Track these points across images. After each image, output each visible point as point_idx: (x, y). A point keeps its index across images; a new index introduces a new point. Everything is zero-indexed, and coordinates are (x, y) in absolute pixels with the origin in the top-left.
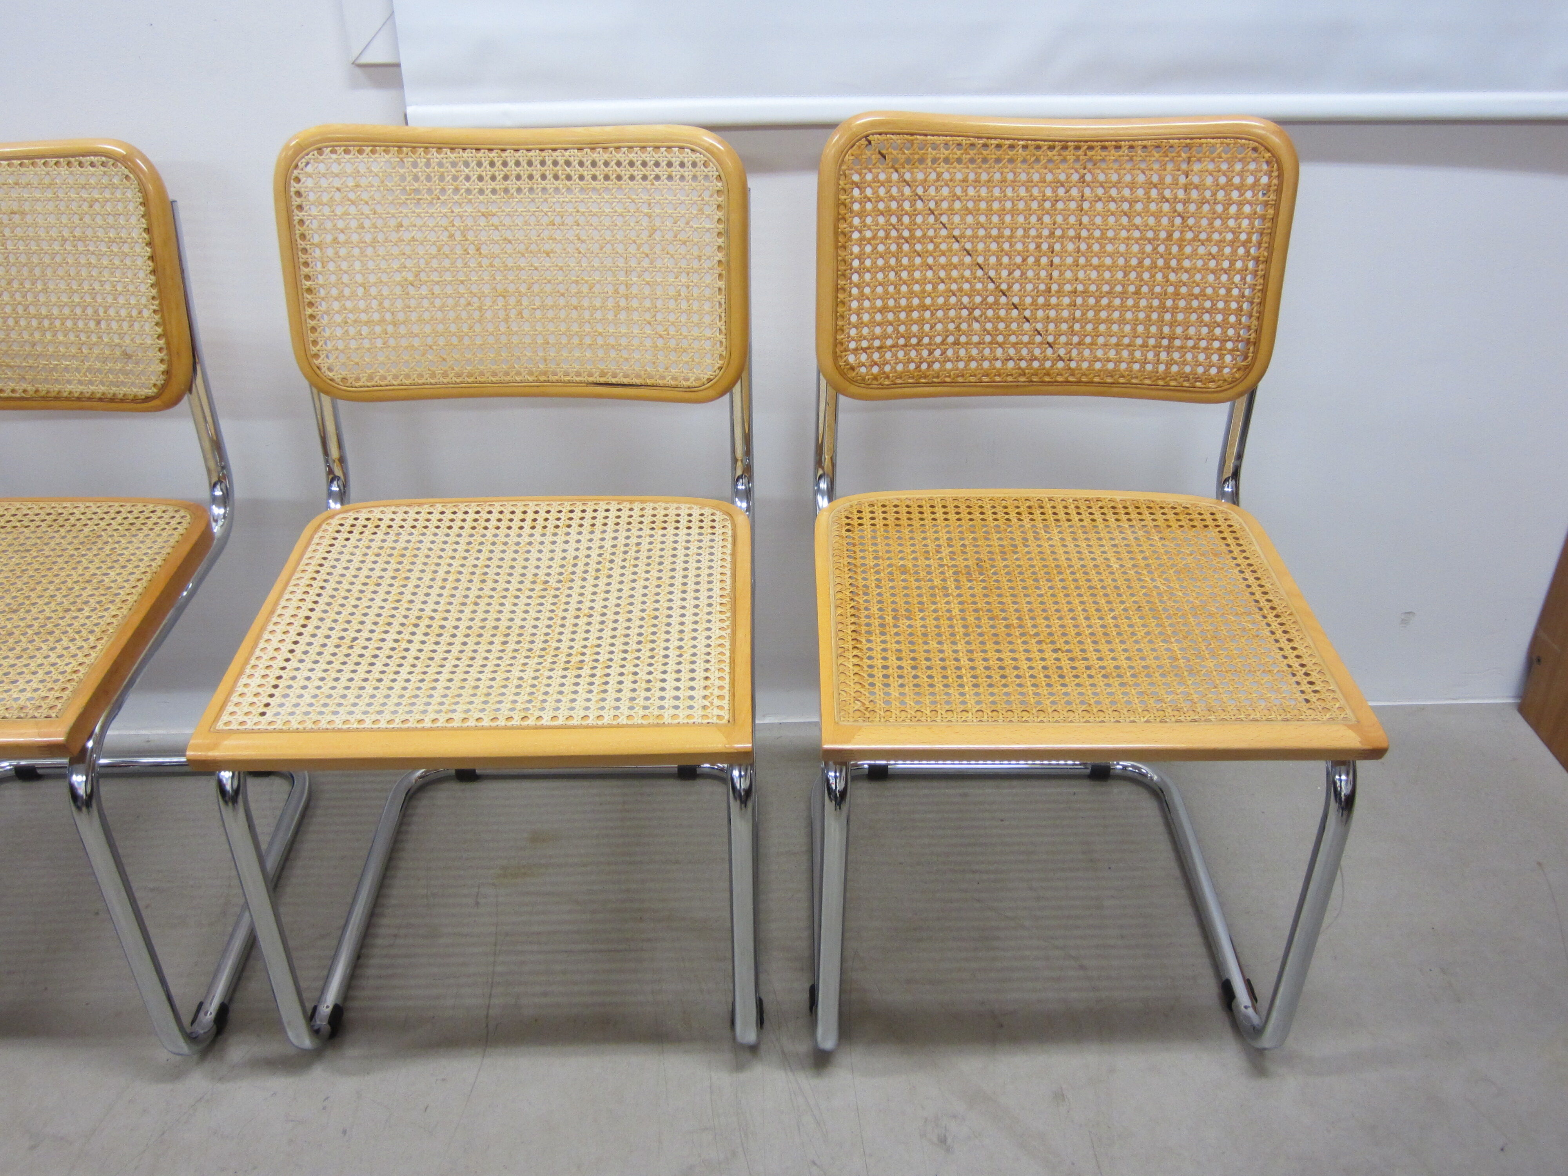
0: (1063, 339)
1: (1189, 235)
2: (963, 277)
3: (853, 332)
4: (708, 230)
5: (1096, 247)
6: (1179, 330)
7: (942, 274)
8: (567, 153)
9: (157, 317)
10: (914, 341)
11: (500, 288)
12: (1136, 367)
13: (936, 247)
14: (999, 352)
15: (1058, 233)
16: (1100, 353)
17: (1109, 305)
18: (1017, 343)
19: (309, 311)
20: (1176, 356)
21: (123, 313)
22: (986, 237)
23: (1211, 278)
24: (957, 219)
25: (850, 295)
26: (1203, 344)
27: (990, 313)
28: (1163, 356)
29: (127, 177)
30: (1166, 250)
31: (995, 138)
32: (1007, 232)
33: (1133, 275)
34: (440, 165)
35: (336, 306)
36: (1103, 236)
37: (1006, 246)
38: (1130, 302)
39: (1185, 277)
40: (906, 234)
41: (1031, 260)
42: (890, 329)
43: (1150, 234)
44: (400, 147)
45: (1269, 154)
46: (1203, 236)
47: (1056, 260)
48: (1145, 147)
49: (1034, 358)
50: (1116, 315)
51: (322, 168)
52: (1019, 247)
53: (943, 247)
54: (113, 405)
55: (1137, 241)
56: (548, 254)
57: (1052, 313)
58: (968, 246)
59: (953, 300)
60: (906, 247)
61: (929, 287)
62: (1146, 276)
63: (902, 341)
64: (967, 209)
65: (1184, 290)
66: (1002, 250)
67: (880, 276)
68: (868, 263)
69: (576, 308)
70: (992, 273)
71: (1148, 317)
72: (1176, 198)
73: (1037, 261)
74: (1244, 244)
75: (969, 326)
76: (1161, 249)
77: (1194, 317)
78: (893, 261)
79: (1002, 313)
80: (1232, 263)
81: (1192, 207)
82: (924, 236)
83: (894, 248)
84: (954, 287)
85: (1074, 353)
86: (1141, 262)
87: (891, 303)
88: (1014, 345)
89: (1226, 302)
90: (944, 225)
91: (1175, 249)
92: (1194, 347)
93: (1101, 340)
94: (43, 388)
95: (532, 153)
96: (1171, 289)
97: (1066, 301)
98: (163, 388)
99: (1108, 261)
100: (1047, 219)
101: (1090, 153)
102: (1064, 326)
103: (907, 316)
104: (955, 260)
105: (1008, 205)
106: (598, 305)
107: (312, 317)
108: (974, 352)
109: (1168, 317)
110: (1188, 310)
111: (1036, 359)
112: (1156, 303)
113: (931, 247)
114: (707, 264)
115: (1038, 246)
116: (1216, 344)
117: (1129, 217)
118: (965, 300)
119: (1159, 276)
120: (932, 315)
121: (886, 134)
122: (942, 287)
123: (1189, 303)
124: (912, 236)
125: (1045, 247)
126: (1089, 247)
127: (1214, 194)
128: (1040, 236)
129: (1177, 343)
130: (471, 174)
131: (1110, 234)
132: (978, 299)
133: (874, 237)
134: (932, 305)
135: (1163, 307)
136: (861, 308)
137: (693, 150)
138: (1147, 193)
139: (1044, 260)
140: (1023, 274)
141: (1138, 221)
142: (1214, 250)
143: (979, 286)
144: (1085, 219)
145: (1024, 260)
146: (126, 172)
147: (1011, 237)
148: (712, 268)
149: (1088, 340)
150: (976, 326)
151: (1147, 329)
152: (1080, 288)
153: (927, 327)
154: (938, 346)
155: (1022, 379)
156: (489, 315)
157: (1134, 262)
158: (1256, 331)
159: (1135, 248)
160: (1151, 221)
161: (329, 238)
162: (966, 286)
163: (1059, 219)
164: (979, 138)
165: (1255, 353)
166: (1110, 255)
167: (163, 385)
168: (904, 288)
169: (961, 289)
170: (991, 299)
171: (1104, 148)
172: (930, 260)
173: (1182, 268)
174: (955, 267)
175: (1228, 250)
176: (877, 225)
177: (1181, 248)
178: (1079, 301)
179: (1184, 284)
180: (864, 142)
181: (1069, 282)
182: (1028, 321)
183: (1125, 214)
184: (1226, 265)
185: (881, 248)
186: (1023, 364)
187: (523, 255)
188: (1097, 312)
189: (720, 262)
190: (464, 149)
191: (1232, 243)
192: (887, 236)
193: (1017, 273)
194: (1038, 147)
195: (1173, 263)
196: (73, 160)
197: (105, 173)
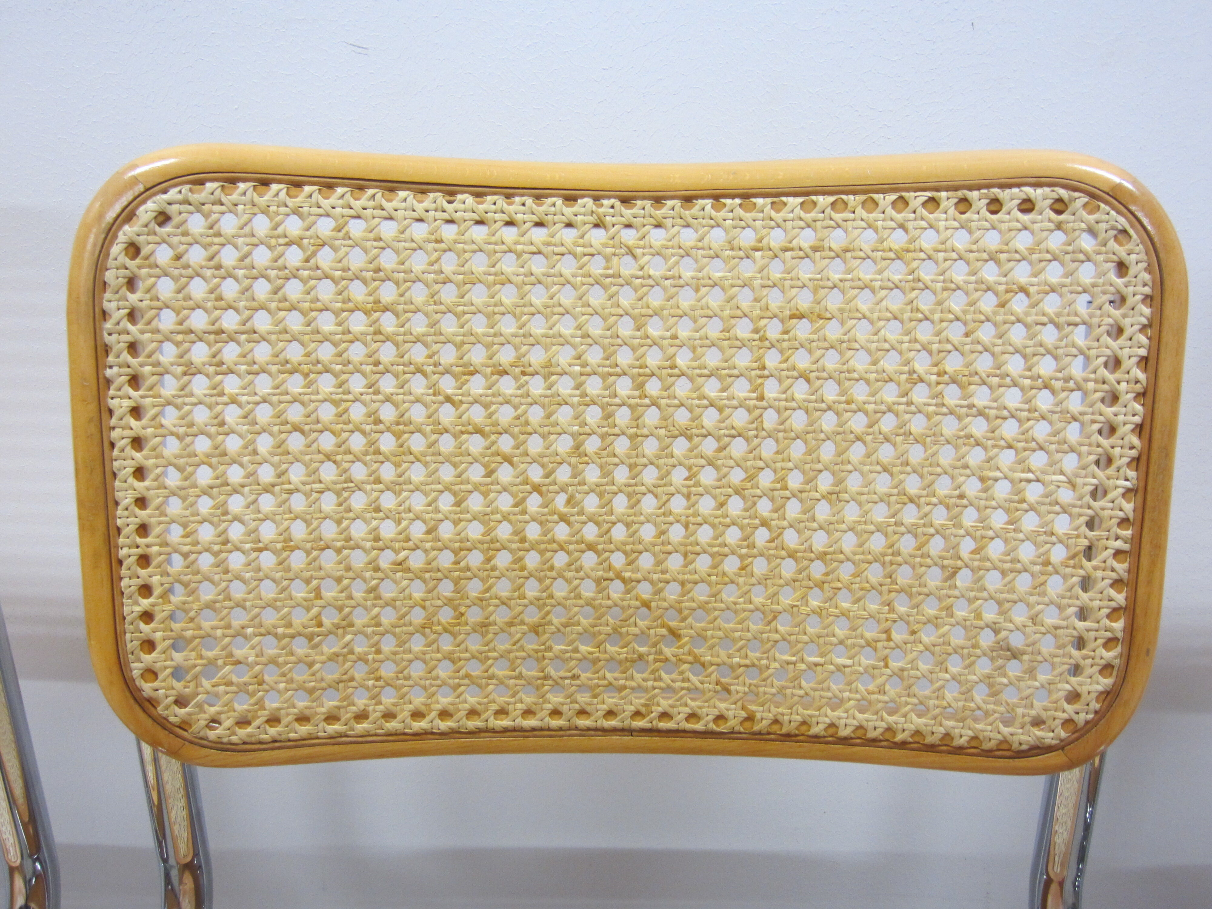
196: (975, 194)
197: (1059, 226)
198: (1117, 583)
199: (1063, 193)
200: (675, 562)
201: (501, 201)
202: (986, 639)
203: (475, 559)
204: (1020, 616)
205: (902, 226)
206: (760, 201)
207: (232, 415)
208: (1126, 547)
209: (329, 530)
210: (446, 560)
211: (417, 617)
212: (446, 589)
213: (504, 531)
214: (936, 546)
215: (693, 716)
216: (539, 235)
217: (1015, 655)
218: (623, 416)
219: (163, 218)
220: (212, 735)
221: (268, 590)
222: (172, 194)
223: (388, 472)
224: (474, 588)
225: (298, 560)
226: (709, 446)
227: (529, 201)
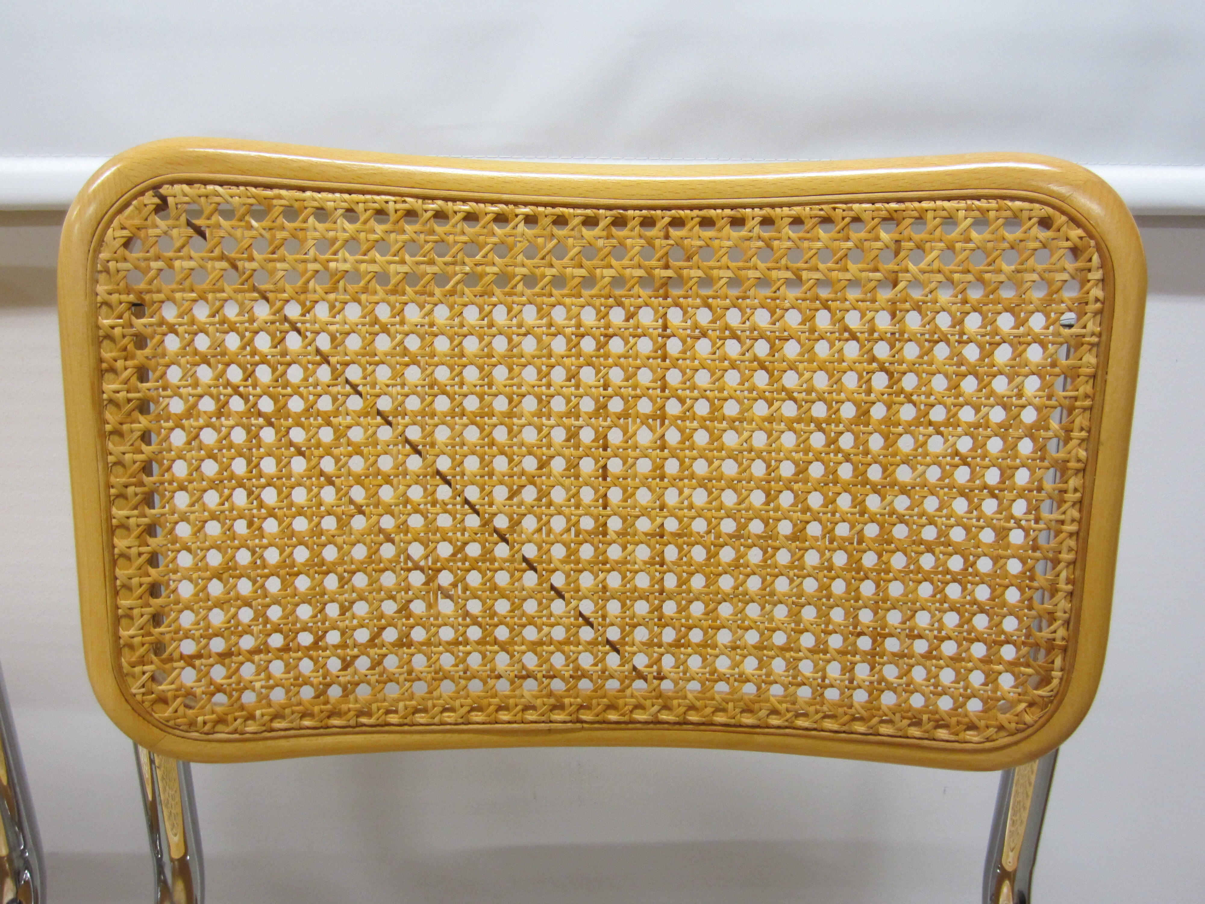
0: (641, 634)
1: (907, 413)
2: (406, 501)
5: (701, 438)
6: (894, 618)
7: (358, 494)
10: (306, 639)
12: (804, 693)
13: (340, 434)
14: (502, 661)
15: (616, 405)
16: (723, 664)
17: (737, 565)
18: (541, 643)
20: (890, 672)
22: (452, 414)
23: (960, 506)
24: (383, 373)
26: (949, 648)
27: (474, 579)
28: (862, 671)
30: (856, 446)
31: (464, 201)
32: (501, 404)
33: (786, 499)
36: (716, 413)
37: (500, 434)
38: (783, 557)
39: (902, 503)
41: (558, 465)
42: (246, 615)
43: (819, 410)
45: (1080, 232)
46: (938, 414)
47: (615, 466)
48: (797, 221)
49: (579, 674)
50: (754, 584)
52: (530, 435)
53: (356, 434)
55: (790, 424)
57: (614, 581)
58: (414, 434)
59: (388, 551)
60: (268, 435)
61: (329, 523)
62: (815, 500)
63: (276, 641)
64: (406, 352)
65: (900, 532)
66: (492, 444)
67: (212, 499)
70: (472, 493)
71: (825, 589)
72: (872, 331)
73: (573, 466)
74: (1031, 432)
75: (430, 606)
76: (846, 441)
77: (925, 590)
78: (239, 467)
79: (502, 579)
80: (1007, 474)
81: (911, 351)
82: (309, 410)
83: (239, 436)
84: (388, 523)
85: (668, 662)
86: (802, 470)
87: (244, 557)
88: (534, 646)
89: (995, 560)
90: (354, 387)
91: (876, 442)
92: (928, 656)
93: (724, 637)
96: (871, 530)
97: (643, 553)
99: (730, 468)
100: (587, 375)
101: (674, 233)
102: (641, 608)
103: (284, 587)
104: (386, 464)
105: (500, 345)
108: (447, 661)
109: (867, 588)
110: (913, 574)
111: (585, 675)
112: (840, 559)
113: (326, 435)
115: (573, 435)
116: (979, 650)
117: (770, 373)
118: (416, 551)
119: (844, 502)
120: (343, 582)
121: (205, 182)
122: (359, 523)
123: (913, 561)
124: (282, 411)
125: (587, 436)
126: (687, 437)
127: (958, 322)
128: (574, 412)
129: (892, 645)
131: (731, 409)
132: (445, 550)
133: (191, 412)
134: (341, 561)
135: (856, 569)
138: (809, 319)
139: (587, 466)
140: (543, 494)
141: (790, 380)
142: (965, 445)
143: (444, 521)
144: (674, 377)
145: (543, 465)
147: (510, 415)
149: (696, 636)
150: (446, 607)
151: (824, 616)
152: (671, 525)
153: (332, 610)
154: (364, 649)
155: (558, 716)
157: (787, 470)
158: (1067, 623)
159: (789, 440)
160: (821, 381)
162: (416, 522)
163: (616, 376)
164: (425, 198)
165: (1068, 670)
166: (734, 455)
168: (271, 526)
169: (403, 528)
170: (474, 550)
171: (707, 223)
172: (328, 465)
173: (893, 485)
174: (387, 480)
175: (995, 445)
176: (196, 384)
177: (890, 440)
178: (671, 553)
179: (901, 520)
180: (150, 199)
181: (645, 512)
182: (560, 595)
183: (763, 367)
184: (992, 477)
185: (209, 437)
186: (557, 685)
188: (712, 579)
191: (1004, 429)
192: (222, 410)
193: (529, 494)
194: (560, 221)
195: (875, 473)
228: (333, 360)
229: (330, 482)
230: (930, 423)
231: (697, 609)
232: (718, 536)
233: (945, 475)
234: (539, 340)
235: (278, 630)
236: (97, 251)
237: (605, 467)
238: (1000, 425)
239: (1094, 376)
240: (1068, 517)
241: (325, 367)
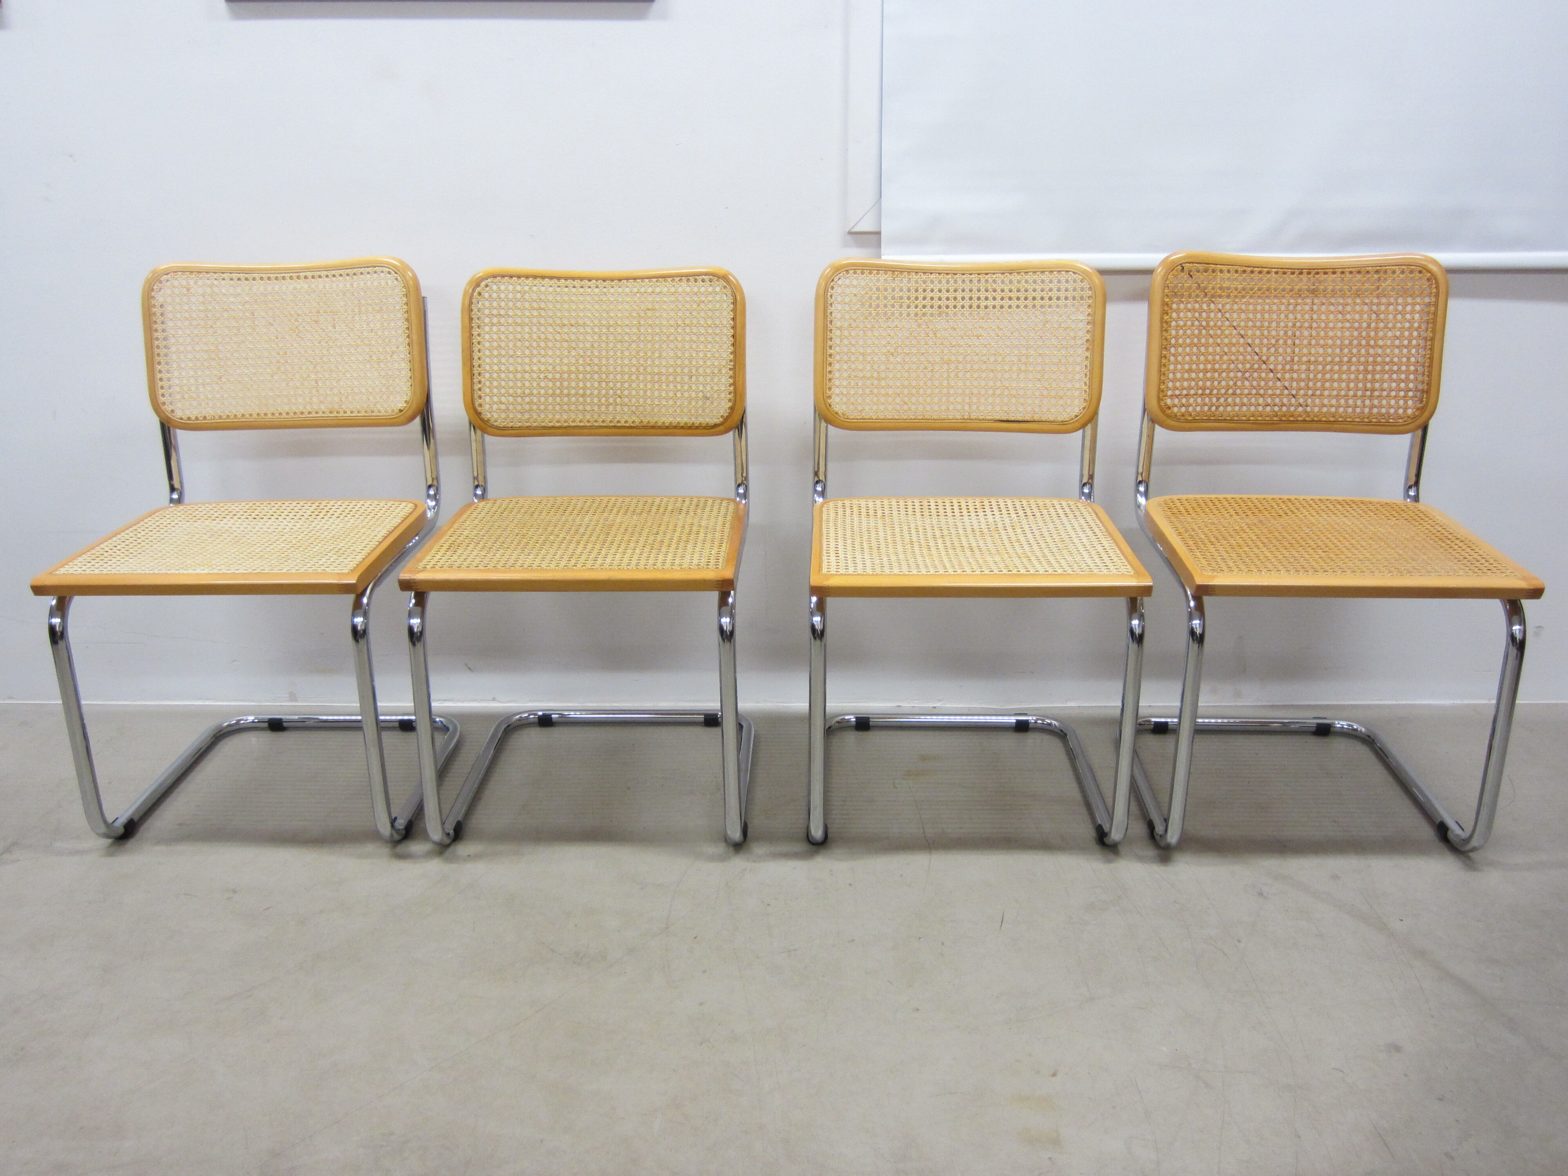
0: (1302, 392)
1: (1381, 325)
2: (1238, 352)
3: (1170, 385)
4: (1081, 321)
5: (1322, 334)
6: (1377, 385)
7: (1226, 350)
8: (994, 276)
9: (731, 373)
10: (1208, 392)
11: (946, 358)
12: (1350, 410)
13: (1222, 332)
14: (1261, 400)
15: (1298, 324)
16: (1326, 401)
17: (1331, 370)
19: (829, 369)
20: (1376, 402)
21: (708, 371)
22: (1253, 327)
23: (1397, 351)
25: (1169, 361)
26: (1393, 394)
27: (1255, 375)
28: (1367, 402)
29: (725, 287)
30: (1367, 335)
31: (1258, 267)
32: (1266, 324)
33: (1346, 351)
34: (916, 282)
35: (845, 367)
36: (1326, 327)
37: (1266, 333)
38: (1345, 368)
39: (1380, 351)
40: (1204, 323)
41: (1281, 342)
42: (1193, 383)
43: (1356, 325)
44: (893, 271)
45: (1429, 274)
46: (1390, 325)
47: (1297, 342)
48: (1351, 272)
49: (1283, 405)
50: (1336, 376)
51: (847, 282)
52: (1274, 333)
53: (1227, 332)
54: (690, 431)
55: (1348, 329)
56: (978, 337)
57: (1295, 376)
58: (1242, 332)
59: (1232, 366)
60: (1204, 332)
61: (1218, 357)
62: (1355, 351)
63: (1200, 392)
64: (1241, 309)
66: (1263, 335)
67: (1188, 350)
68: (1181, 341)
69: (992, 371)
70: (1257, 350)
71: (1357, 377)
72: (1372, 303)
73: (1285, 342)
74: (1416, 330)
75: (1242, 383)
76: (1364, 334)
77: (1386, 376)
78: (1196, 341)
79: (1263, 375)
80: (1410, 342)
81: (1383, 308)
82: (1215, 325)
83: (1196, 332)
84: (1233, 358)
85: (1309, 401)
86: (1351, 342)
87: (1194, 367)
88: (1271, 396)
89: (1407, 366)
90: (1227, 319)
91: (1372, 334)
92: (1387, 396)
93: (1326, 393)
94: (645, 421)
95: (973, 276)
96: (1371, 359)
97: (1304, 367)
98: (726, 419)
100: (1291, 316)
101: (1317, 276)
102: (1302, 384)
103: (1204, 375)
104: (1234, 341)
106: (1007, 369)
107: (830, 372)
108: (1245, 400)
109: (1369, 377)
110: (1383, 372)
111: (1285, 405)
112: (1361, 368)
113: (1219, 332)
114: (1079, 342)
115: (1286, 332)
116: (1402, 394)
117: (1343, 315)
118: (1240, 366)
119: (1363, 351)
120: (1219, 375)
121: (1193, 263)
122: (1225, 358)
123: (1383, 368)
124: (1208, 325)
125: (1290, 333)
126: (1318, 333)
127: (1396, 300)
128: (1286, 326)
129: (1376, 393)
130: (935, 288)
131: (1331, 325)
132: (1248, 366)
133: (1185, 325)
134: (1220, 369)
135: (1366, 371)
136: (1175, 369)
137: (1074, 273)
138: (1354, 300)
139: (1289, 342)
140: (1276, 350)
141: (1348, 317)
142: (1398, 334)
143: (1249, 357)
144: (1315, 316)
145: (1277, 341)
146: (725, 284)
147: (1269, 327)
148: (1083, 344)
149: (1318, 393)
150: (1247, 383)
151: (1356, 385)
152: (1313, 359)
153: (1216, 383)
154: (1223, 395)
155: (1275, 419)
156: (937, 375)
157: (1347, 342)
158: (1428, 384)
159: (1347, 334)
160: (1357, 317)
161: (846, 324)
162: (1241, 358)
163: (1299, 316)
164: (1248, 267)
166: (1331, 338)
167: (727, 416)
168: (1202, 358)
169: (1237, 359)
170: (1256, 366)
171: (1325, 273)
172: (1219, 341)
173: (1377, 346)
174: (1234, 345)
175: (1406, 333)
177: (1376, 333)
178: (1312, 367)
179: (1380, 356)
180: (1180, 268)
181: (1305, 355)
182: (1279, 380)
183: (1340, 313)
184: (1406, 342)
185: (1189, 332)
186: (1276, 409)
187: (962, 338)
188: (1323, 375)
189: (1087, 341)
190: (931, 273)
191: (1409, 329)
192: (1193, 325)
193: (1273, 350)
194: (1285, 273)
195: (1372, 342)
196: (691, 278)
197: (711, 285)
198: (730, 377)
199: (711, 277)
200: (619, 377)
201: (572, 282)
202: (701, 395)
203: (566, 376)
204: (708, 388)
205: (674, 286)
206: (638, 280)
207: (503, 337)
208: (732, 367)
209: (527, 368)
210: (558, 376)
211: (550, 392)
212: (558, 384)
213: (573, 368)
214: (686, 370)
215: (626, 422)
216: (582, 290)
217: (708, 399)
218: (604, 338)
219: (487, 286)
220: (495, 424)
221: (511, 384)
222: (489, 280)
223: (543, 352)
224: (566, 384)
225: (519, 376)
226: (626, 345)
227: (579, 281)
228: (1222, 311)
229: (1219, 346)
230: (1388, 328)
231: (1319, 384)
232: (1326, 362)
233: (1392, 342)
234: (1277, 306)
235: (1201, 388)
236: (1166, 281)
237: (1294, 342)
238: (1408, 328)
239: (1434, 314)
240: (1427, 353)
241: (1220, 313)
